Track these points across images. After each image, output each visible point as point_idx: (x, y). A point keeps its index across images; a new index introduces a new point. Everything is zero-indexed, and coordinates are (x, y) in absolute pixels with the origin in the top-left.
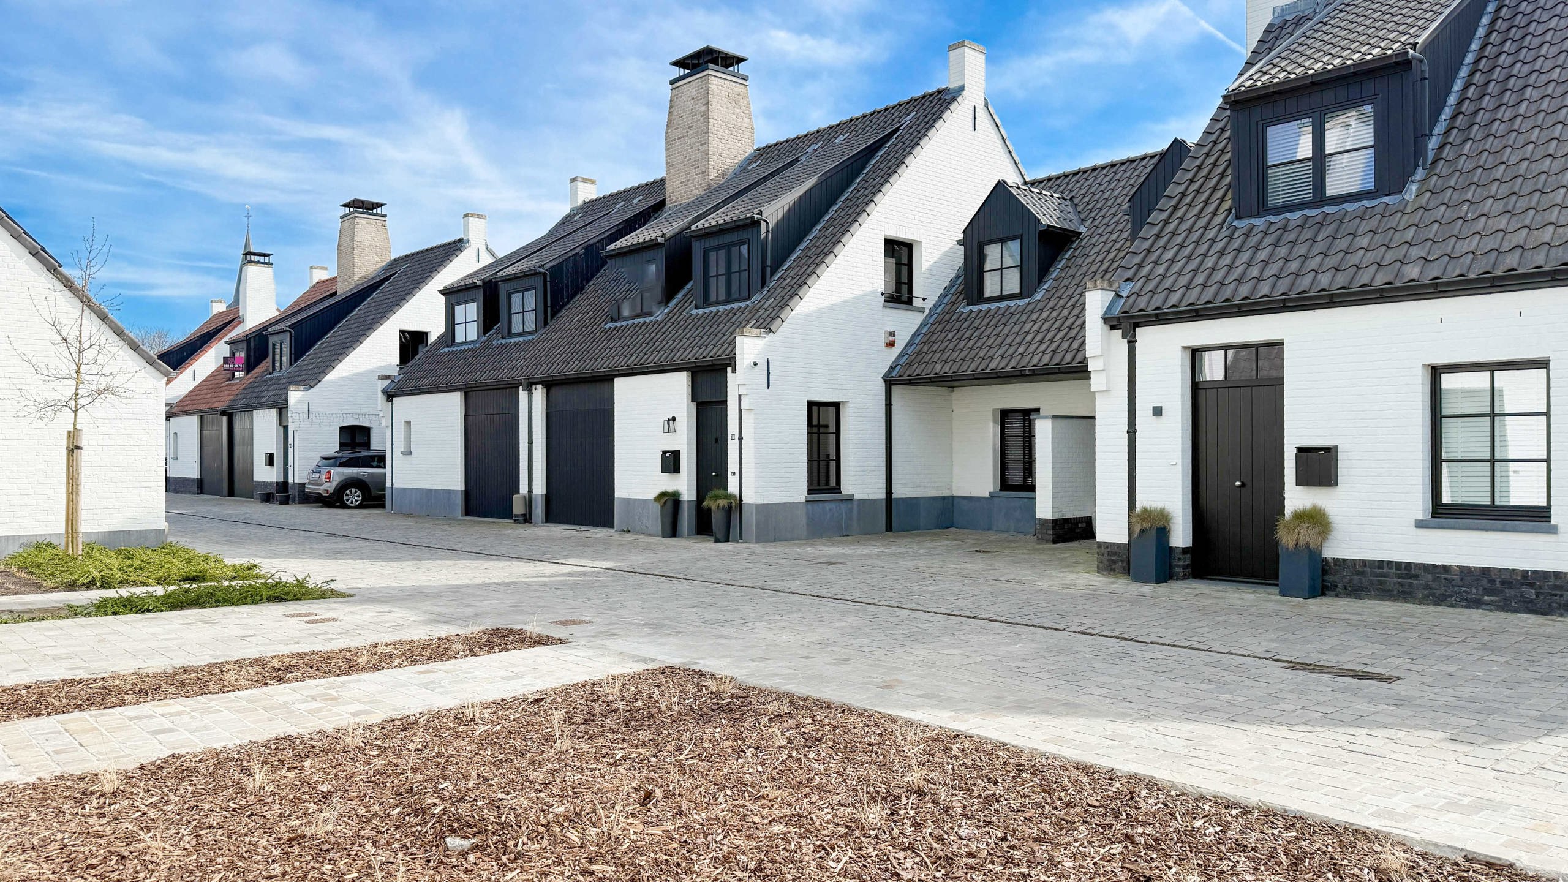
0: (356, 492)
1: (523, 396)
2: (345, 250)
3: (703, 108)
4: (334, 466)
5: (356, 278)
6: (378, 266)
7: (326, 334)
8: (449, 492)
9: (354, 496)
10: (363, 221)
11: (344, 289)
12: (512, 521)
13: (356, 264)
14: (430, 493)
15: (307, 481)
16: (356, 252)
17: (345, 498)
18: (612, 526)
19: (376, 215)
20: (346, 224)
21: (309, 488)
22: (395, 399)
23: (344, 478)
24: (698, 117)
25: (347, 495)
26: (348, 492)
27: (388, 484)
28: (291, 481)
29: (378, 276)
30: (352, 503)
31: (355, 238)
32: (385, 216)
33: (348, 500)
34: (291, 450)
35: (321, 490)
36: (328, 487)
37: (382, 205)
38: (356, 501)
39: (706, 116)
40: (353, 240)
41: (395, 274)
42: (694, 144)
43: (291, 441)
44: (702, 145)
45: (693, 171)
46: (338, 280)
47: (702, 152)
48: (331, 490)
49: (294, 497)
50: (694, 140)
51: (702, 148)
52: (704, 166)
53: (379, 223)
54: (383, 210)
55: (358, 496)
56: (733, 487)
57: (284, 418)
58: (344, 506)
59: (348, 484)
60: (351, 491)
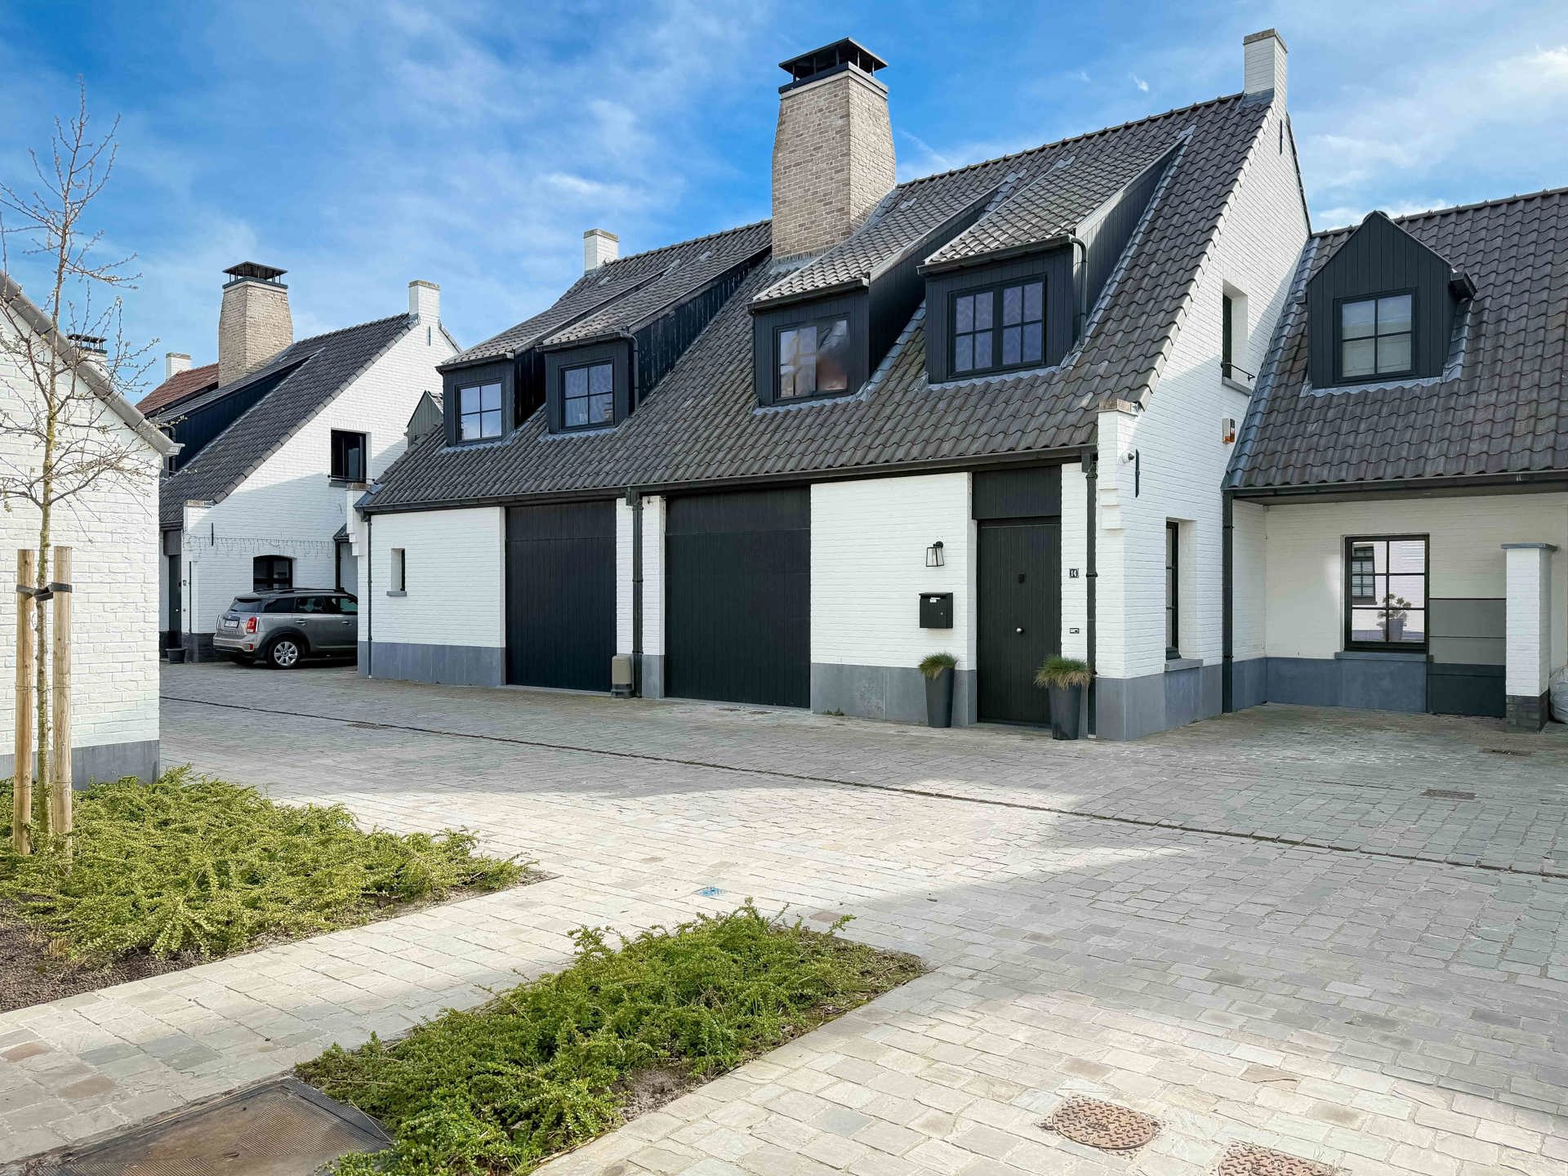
0: (290, 647)
1: (623, 512)
2: (231, 328)
3: (840, 122)
4: (259, 611)
5: (249, 366)
6: (277, 351)
7: (218, 434)
8: (477, 650)
9: (287, 653)
10: (258, 292)
11: (229, 380)
12: (608, 694)
13: (248, 347)
14: (441, 650)
15: (216, 632)
16: (248, 331)
17: (276, 655)
18: (808, 706)
19: (273, 284)
20: (232, 296)
21: (218, 641)
22: (374, 518)
23: (271, 628)
24: (832, 134)
25: (278, 651)
26: (279, 646)
27: (362, 637)
28: (185, 629)
29: (277, 363)
30: (285, 661)
31: (248, 313)
32: (285, 287)
33: (279, 658)
34: (184, 590)
35: (241, 644)
36: (251, 640)
37: (280, 273)
38: (291, 659)
39: (845, 133)
40: (244, 315)
41: (307, 359)
42: (822, 171)
43: (185, 576)
44: (837, 172)
45: (822, 209)
46: (220, 367)
47: (838, 182)
48: (257, 644)
49: (191, 653)
50: (824, 165)
51: (838, 177)
52: (840, 201)
53: (278, 296)
54: (281, 279)
55: (293, 652)
56: (1072, 647)
57: (170, 544)
58: (273, 665)
59: (276, 637)
60: (283, 646)
